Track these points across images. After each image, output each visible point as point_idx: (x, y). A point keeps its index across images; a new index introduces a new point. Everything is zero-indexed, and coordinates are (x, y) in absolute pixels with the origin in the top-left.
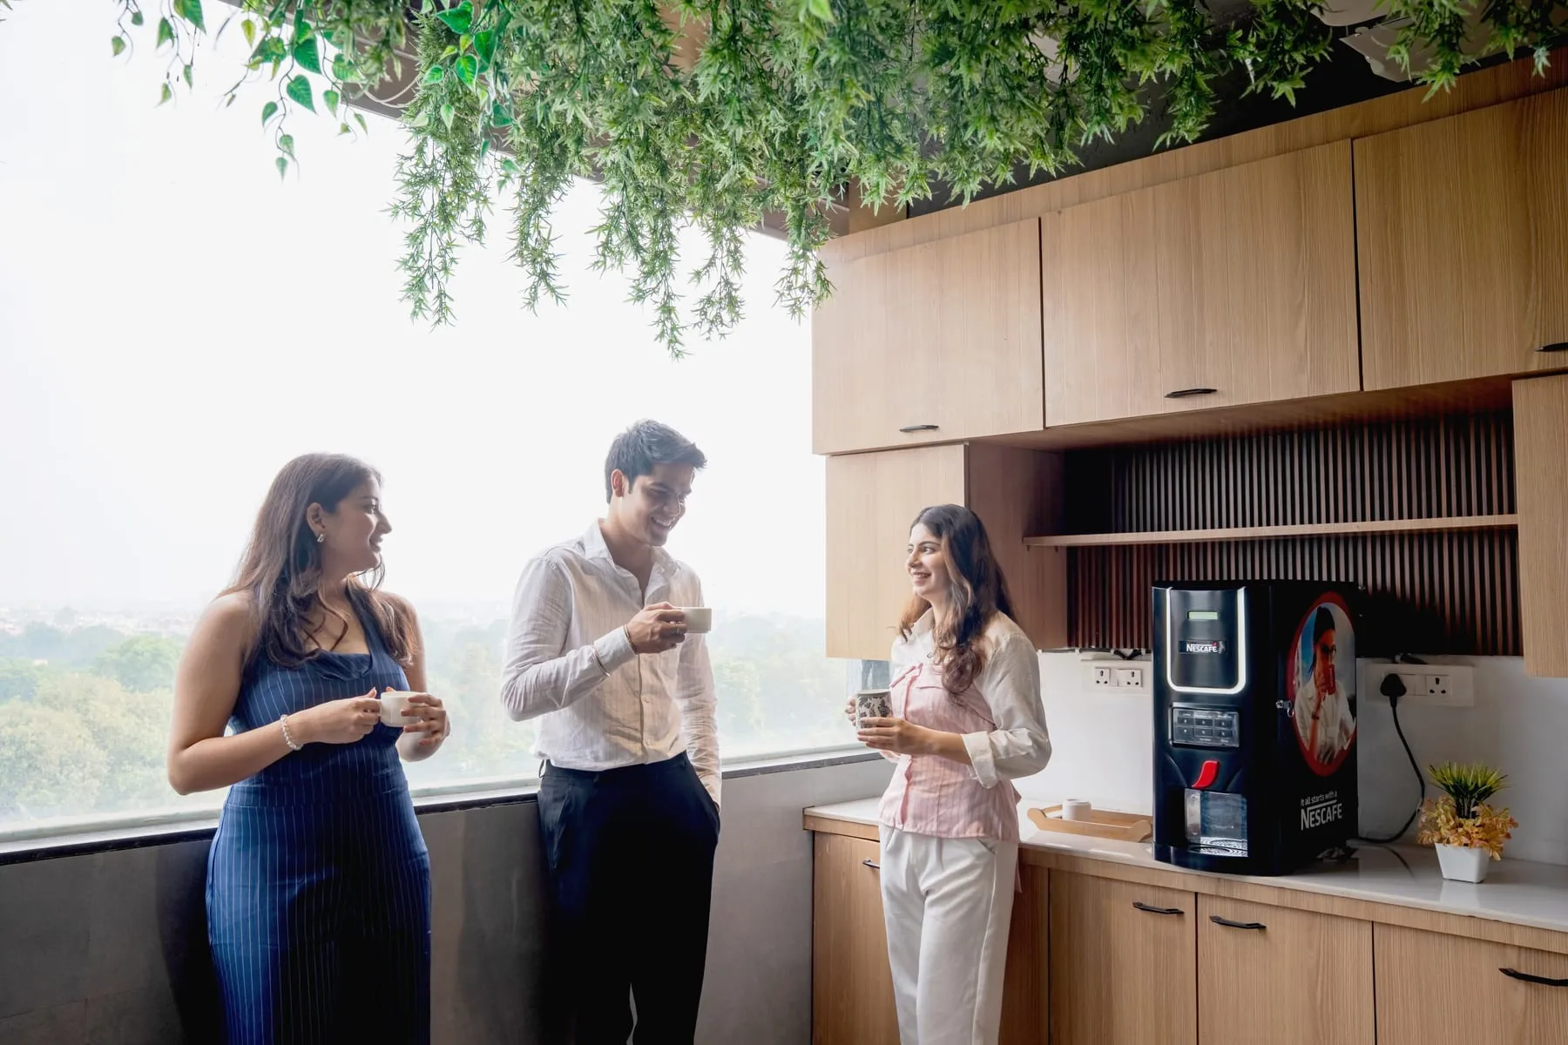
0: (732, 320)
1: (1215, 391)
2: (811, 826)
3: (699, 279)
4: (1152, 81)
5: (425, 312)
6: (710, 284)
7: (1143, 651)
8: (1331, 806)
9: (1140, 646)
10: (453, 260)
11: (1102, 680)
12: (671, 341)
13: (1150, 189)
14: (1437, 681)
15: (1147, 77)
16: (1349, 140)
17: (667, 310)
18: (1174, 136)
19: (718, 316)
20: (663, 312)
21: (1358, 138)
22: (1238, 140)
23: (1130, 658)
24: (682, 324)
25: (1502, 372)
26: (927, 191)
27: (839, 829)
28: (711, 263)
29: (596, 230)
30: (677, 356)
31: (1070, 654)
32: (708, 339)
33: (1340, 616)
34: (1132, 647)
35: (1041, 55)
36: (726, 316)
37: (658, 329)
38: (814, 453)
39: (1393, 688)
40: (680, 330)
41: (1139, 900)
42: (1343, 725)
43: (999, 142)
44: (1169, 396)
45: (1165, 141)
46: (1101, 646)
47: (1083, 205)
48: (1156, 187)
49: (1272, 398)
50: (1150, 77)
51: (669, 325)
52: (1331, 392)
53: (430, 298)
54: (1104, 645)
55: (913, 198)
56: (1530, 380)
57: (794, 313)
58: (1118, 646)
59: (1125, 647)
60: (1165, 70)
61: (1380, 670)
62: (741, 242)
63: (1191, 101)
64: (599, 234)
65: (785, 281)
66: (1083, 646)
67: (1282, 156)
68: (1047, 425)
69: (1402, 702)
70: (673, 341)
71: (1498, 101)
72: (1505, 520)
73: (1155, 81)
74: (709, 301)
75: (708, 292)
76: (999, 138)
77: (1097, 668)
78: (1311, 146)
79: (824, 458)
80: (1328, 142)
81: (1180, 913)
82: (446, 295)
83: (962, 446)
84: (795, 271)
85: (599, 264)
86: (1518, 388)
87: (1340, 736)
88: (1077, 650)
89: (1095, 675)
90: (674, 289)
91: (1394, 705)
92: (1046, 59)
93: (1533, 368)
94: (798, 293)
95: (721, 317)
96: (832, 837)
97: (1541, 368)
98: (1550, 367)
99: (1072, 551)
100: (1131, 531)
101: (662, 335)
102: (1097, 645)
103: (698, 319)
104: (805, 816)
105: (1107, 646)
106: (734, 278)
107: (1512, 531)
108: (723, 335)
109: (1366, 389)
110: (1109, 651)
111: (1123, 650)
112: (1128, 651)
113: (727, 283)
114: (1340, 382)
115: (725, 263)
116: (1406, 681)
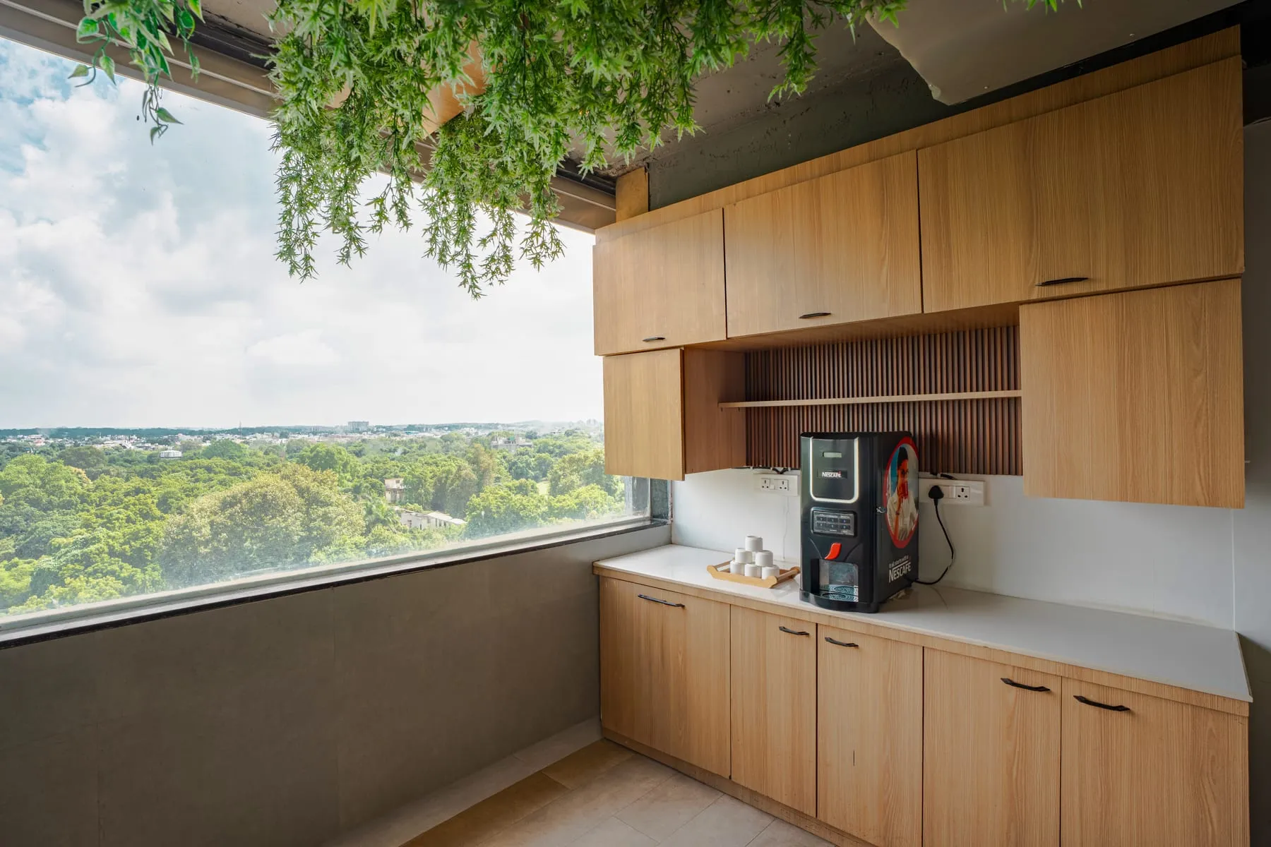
0: (506, 271)
1: (830, 314)
2: (596, 572)
3: (485, 246)
4: (766, 41)
5: (299, 270)
6: (492, 248)
7: (789, 469)
8: (905, 565)
9: (787, 466)
10: (314, 234)
11: (765, 485)
12: (471, 287)
13: (790, 187)
14: (963, 490)
15: (761, 37)
16: (915, 151)
17: (467, 266)
18: (786, 90)
19: (497, 268)
20: (464, 267)
21: (919, 149)
22: (845, 154)
23: (782, 473)
24: (478, 275)
25: (1013, 300)
26: (603, 161)
27: (612, 575)
28: (494, 233)
29: (372, 203)
30: (476, 296)
31: (748, 470)
32: (491, 284)
33: (911, 451)
34: (783, 466)
35: (682, 36)
36: (503, 268)
37: (461, 279)
38: (595, 354)
39: (936, 493)
40: (477, 279)
41: (782, 625)
42: (912, 516)
43: (605, 69)
44: (801, 318)
45: (777, 94)
46: (765, 465)
47: (749, 199)
48: (793, 186)
49: (866, 318)
50: (764, 38)
51: (468, 274)
52: (903, 314)
53: (299, 259)
54: (767, 465)
55: (593, 168)
56: (1031, 305)
57: (535, 263)
58: (775, 466)
59: (779, 466)
60: (778, 35)
61: (927, 483)
62: (513, 219)
63: (800, 57)
64: (375, 205)
65: (529, 241)
66: (755, 465)
67: (872, 163)
68: (728, 337)
69: (941, 501)
70: (473, 286)
71: (1011, 122)
72: (1011, 394)
73: (769, 41)
74: (492, 259)
75: (491, 253)
76: (605, 66)
77: (763, 479)
78: (890, 155)
79: (602, 357)
80: (901, 152)
81: (807, 634)
82: (310, 257)
83: (678, 350)
84: (536, 234)
85: (377, 228)
86: (1023, 310)
87: (910, 522)
88: (751, 468)
89: (761, 483)
90: (472, 252)
91: (936, 504)
92: (685, 39)
93: (1034, 297)
94: (538, 250)
95: (499, 269)
96: (609, 579)
97: (1040, 297)
98: (1045, 296)
99: (748, 409)
100: (782, 399)
101: (465, 282)
102: (763, 465)
103: (485, 271)
104: (593, 566)
105: (769, 466)
106: (508, 242)
107: (1017, 400)
108: (501, 281)
109: (925, 312)
110: (769, 468)
111: (777, 468)
112: (780, 469)
113: (505, 247)
114: (909, 307)
115: (502, 233)
116: (943, 489)
